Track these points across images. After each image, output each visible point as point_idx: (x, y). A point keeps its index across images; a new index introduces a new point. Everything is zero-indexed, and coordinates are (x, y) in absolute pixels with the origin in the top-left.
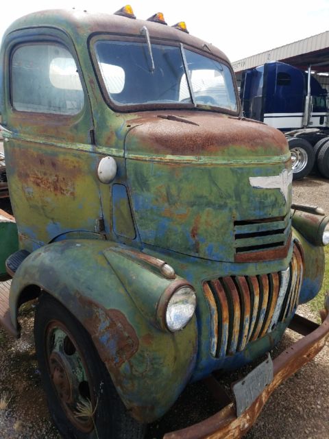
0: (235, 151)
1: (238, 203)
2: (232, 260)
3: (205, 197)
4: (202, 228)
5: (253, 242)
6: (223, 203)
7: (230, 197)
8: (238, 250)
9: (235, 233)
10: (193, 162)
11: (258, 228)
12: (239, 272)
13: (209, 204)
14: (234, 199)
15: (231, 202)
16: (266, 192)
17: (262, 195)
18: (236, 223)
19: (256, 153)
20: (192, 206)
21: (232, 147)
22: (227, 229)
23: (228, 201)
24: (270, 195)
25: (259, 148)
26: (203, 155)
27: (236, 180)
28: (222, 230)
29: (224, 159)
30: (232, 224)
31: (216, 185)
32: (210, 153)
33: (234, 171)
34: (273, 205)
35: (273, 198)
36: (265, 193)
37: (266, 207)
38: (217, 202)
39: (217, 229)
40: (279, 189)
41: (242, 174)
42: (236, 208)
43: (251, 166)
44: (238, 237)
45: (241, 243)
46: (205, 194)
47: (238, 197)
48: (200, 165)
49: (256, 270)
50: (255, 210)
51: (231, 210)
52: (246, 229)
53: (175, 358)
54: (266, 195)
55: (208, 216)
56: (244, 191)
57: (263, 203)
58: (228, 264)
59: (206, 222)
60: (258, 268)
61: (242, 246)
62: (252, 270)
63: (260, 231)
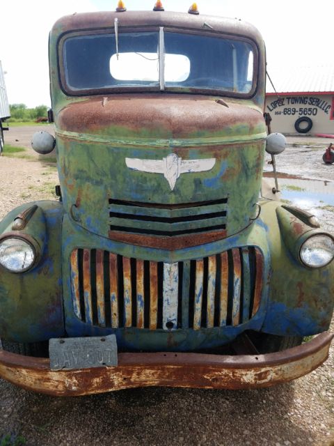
0: (115, 131)
1: (114, 181)
2: (107, 235)
3: (85, 171)
4: (83, 200)
5: (128, 223)
6: (99, 180)
7: (105, 174)
8: (113, 227)
9: (110, 210)
10: (76, 138)
11: (135, 211)
12: (114, 250)
13: (88, 179)
14: (110, 177)
15: (107, 180)
16: (145, 175)
17: (140, 178)
18: (111, 201)
19: (138, 134)
20: (77, 179)
21: (113, 127)
22: (103, 206)
23: (104, 179)
24: (151, 180)
25: (144, 129)
26: (85, 132)
27: (111, 158)
28: (99, 206)
29: (102, 138)
30: (107, 202)
31: (93, 161)
32: (92, 131)
33: (110, 150)
34: (154, 191)
35: (154, 183)
36: (144, 177)
37: (146, 190)
38: (94, 178)
39: (94, 203)
40: (163, 174)
41: (119, 154)
42: (111, 187)
43: (129, 147)
44: (112, 214)
45: (116, 221)
46: (85, 169)
47: (114, 176)
48: (81, 141)
49: (134, 252)
50: (130, 191)
51: (106, 188)
52: (121, 209)
53: (21, 297)
54: (145, 178)
55: (88, 189)
56: (120, 171)
57: (142, 186)
58: (104, 239)
59: (86, 195)
60: (136, 251)
61: (117, 225)
62: (128, 251)
63: (137, 214)
